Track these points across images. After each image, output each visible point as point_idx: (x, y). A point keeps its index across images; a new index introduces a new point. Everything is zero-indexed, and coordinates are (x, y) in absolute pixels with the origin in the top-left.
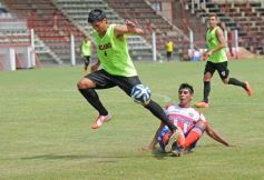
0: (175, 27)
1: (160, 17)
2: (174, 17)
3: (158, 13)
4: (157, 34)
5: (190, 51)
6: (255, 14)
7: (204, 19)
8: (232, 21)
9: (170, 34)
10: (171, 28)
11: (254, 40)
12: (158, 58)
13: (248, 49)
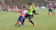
0: (5, 5)
1: (2, 3)
2: (5, 3)
3: (2, 2)
4: (2, 6)
5: (8, 9)
6: (20, 2)
7: (10, 3)
8: (16, 4)
9: (4, 6)
10: (4, 5)
11: (20, 7)
12: (2, 11)
13: (19, 9)
